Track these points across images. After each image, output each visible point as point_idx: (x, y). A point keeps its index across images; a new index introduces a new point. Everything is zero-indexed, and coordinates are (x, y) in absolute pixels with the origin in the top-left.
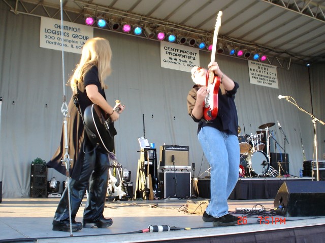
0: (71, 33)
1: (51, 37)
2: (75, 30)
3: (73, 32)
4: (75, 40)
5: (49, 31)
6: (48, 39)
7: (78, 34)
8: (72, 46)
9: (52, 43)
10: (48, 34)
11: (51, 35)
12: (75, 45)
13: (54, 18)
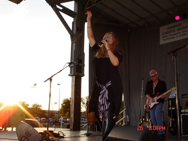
0: (176, 28)
1: (166, 37)
2: (178, 26)
3: (178, 28)
4: (179, 32)
5: (164, 33)
6: (164, 38)
7: (180, 27)
8: (177, 37)
9: (166, 40)
10: (164, 35)
11: (166, 35)
12: (178, 35)
13: (166, 25)
